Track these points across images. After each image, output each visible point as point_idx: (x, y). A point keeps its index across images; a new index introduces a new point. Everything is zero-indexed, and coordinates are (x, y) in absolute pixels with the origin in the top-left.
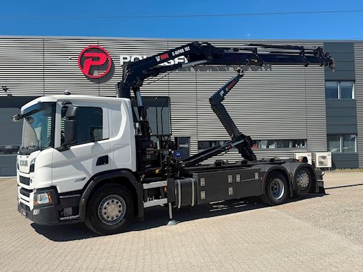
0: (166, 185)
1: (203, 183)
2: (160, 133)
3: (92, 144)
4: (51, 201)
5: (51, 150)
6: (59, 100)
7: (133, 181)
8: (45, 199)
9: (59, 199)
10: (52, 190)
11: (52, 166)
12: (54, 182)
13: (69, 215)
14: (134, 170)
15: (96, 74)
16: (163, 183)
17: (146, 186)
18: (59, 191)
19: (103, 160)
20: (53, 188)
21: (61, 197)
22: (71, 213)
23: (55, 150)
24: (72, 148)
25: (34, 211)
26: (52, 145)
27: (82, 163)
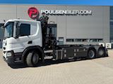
0: (52, 52)
1: (65, 51)
6: (15, 21)
7: (41, 50)
8: (10, 55)
9: (14, 55)
11: (12, 43)
14: (41, 46)
18: (15, 52)
19: (30, 42)
20: (12, 51)
22: (19, 60)
23: (13, 38)
27: (23, 43)
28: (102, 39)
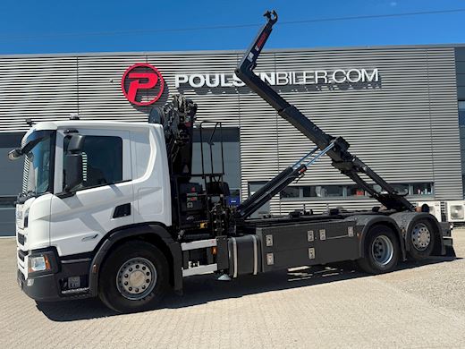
0: (215, 244)
1: (269, 242)
3: (108, 187)
4: (49, 268)
5: (49, 196)
6: (60, 128)
7: (167, 239)
8: (41, 265)
9: (60, 265)
10: (50, 251)
11: (49, 219)
12: (54, 241)
13: (75, 287)
14: (168, 223)
15: (145, 100)
16: (211, 243)
17: (185, 246)
19: (123, 210)
20: (52, 249)
21: (63, 262)
22: (78, 284)
23: (55, 197)
24: (78, 193)
26: (51, 190)
27: (93, 215)
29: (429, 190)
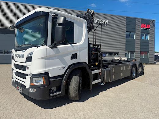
1: (113, 70)
2: (95, 43)
4: (45, 83)
5: (45, 47)
6: (51, 12)
9: (50, 81)
11: (46, 58)
12: (48, 69)
17: (93, 72)
18: (50, 76)
19: (74, 56)
20: (47, 74)
21: (51, 80)
22: (55, 90)
23: (48, 47)
24: (58, 46)
25: (30, 89)
28: (117, 53)
29: (117, 55)
